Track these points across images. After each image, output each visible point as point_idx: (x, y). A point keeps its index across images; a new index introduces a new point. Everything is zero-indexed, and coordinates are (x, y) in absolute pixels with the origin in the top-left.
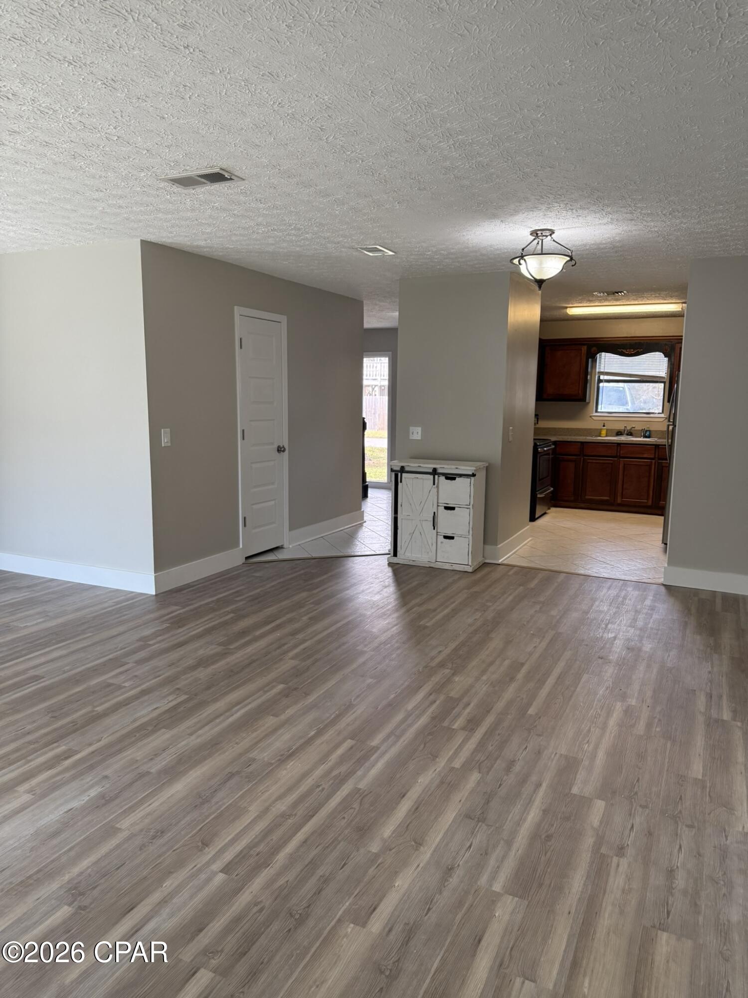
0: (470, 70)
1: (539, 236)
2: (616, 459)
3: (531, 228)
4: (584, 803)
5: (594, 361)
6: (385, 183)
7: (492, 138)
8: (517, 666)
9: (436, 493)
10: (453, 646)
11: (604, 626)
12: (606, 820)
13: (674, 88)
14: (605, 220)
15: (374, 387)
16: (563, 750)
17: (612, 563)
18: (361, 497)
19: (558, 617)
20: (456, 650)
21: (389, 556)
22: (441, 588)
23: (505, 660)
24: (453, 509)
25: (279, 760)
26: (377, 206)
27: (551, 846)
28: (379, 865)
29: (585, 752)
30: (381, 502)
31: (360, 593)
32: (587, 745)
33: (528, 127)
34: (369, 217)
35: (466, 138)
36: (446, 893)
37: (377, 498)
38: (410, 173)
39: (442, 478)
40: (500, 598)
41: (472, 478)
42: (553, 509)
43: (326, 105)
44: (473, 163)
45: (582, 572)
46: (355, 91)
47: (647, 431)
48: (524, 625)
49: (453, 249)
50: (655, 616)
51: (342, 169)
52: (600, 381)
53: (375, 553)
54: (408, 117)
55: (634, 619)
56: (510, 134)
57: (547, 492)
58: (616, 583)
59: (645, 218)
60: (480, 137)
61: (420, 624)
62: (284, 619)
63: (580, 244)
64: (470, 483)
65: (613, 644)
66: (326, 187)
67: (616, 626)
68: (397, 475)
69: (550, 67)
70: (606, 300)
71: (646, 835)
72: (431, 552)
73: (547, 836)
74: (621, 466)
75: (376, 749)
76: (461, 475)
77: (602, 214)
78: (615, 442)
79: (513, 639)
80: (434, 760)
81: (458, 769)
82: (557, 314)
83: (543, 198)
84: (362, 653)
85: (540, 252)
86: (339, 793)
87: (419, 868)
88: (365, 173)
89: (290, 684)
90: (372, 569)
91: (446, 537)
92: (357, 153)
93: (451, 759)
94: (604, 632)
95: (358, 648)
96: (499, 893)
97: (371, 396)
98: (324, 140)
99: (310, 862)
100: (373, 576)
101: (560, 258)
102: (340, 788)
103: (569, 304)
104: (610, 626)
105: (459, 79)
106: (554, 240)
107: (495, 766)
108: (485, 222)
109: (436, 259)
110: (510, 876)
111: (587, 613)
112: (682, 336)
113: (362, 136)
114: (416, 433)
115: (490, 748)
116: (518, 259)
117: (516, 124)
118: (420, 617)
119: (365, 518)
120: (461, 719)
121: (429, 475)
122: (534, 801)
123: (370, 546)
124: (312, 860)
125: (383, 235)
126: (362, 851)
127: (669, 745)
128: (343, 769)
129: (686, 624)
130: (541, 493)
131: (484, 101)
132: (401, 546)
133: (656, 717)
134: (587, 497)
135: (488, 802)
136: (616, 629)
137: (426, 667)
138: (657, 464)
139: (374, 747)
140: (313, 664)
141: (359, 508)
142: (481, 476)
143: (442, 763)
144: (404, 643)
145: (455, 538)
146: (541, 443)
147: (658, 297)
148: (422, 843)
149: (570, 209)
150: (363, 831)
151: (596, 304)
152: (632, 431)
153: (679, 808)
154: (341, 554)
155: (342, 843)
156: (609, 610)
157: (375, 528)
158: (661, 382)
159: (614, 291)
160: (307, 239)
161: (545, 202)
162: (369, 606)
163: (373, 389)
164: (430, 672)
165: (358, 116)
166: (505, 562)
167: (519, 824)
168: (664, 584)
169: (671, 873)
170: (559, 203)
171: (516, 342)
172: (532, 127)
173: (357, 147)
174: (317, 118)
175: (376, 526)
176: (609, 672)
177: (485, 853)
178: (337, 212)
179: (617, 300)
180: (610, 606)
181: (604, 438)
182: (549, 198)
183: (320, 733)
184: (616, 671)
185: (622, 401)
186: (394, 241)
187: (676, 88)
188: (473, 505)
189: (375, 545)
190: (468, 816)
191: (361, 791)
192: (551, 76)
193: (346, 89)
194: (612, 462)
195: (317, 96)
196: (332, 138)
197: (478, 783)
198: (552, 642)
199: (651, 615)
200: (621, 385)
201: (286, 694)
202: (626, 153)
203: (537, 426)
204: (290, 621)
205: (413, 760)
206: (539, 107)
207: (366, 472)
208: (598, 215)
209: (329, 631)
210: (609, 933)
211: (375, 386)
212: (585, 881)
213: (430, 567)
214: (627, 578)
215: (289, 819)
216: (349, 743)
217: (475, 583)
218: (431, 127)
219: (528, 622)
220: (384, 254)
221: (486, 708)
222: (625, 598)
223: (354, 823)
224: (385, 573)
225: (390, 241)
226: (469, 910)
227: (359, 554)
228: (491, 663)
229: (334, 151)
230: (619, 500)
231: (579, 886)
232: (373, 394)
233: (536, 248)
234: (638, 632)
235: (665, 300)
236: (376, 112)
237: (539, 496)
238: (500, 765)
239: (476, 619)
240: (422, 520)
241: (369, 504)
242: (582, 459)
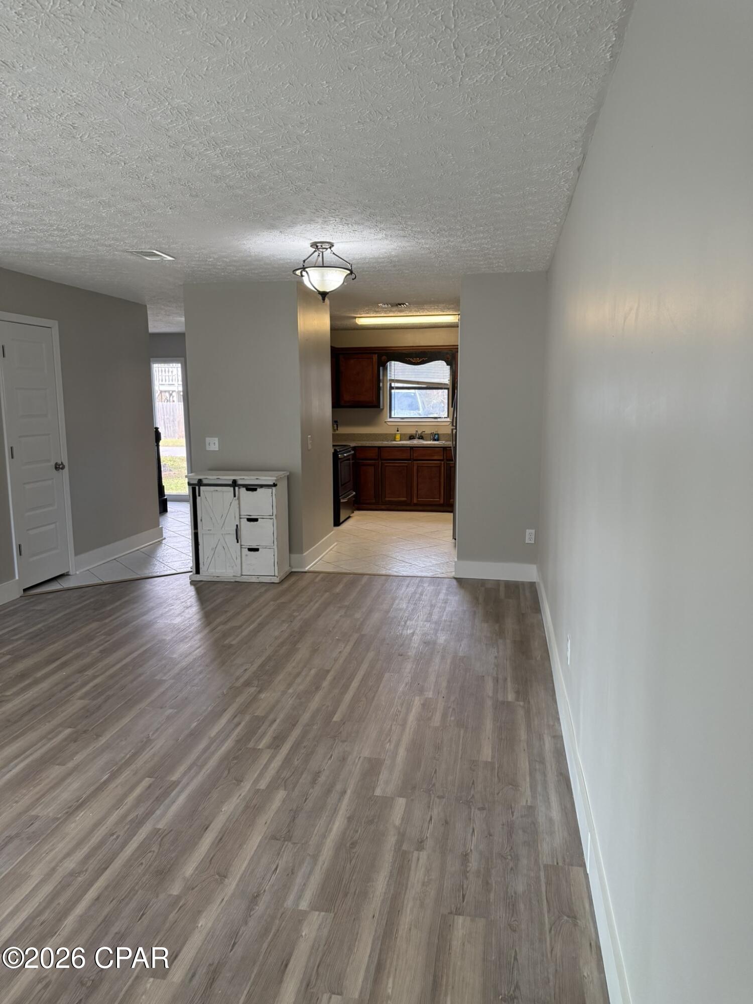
0: (227, 81)
1: (319, 249)
2: (410, 462)
3: (311, 240)
4: (387, 803)
5: (385, 369)
6: (153, 188)
7: (260, 150)
8: (322, 674)
9: (238, 506)
10: (259, 661)
11: (403, 623)
12: (407, 817)
13: (426, 117)
14: (380, 236)
15: (171, 392)
16: (366, 753)
17: (410, 561)
18: (158, 512)
19: (362, 619)
20: (262, 666)
21: (191, 573)
22: (247, 603)
23: (311, 670)
24: (256, 520)
25: (67, 813)
26: (148, 210)
27: (356, 853)
28: (181, 907)
29: (387, 752)
30: (182, 516)
31: (158, 617)
32: (389, 744)
33: (294, 142)
34: (141, 221)
35: (233, 148)
36: (252, 923)
37: (178, 512)
38: (179, 179)
39: (243, 490)
40: (306, 606)
41: (273, 488)
42: (357, 513)
43: (75, 102)
44: (243, 174)
45: (384, 572)
46: (106, 90)
47: (435, 434)
48: (330, 631)
49: (236, 257)
50: (448, 609)
51: (103, 170)
52: (391, 388)
53: (175, 572)
54: (169, 123)
55: (429, 613)
56: (277, 147)
57: (350, 496)
58: (414, 580)
59: (416, 236)
60: (247, 148)
61: (225, 643)
62: (71, 655)
63: (360, 257)
64: (272, 493)
65: (411, 640)
66: (88, 187)
67: (413, 622)
68: (196, 487)
69: (308, 86)
70: (391, 311)
71: (443, 824)
72: (236, 566)
73: (352, 844)
74: (415, 468)
75: (175, 784)
76: (262, 486)
77: (377, 230)
78: (408, 446)
79: (319, 647)
80: (238, 785)
81: (263, 790)
82: (347, 323)
83: (318, 211)
84: (161, 682)
85: (321, 265)
86: (135, 838)
87: (224, 902)
88: (130, 176)
89: (79, 727)
90: (172, 589)
91: (250, 550)
92: (117, 154)
93: (257, 781)
94: (403, 630)
95: (156, 678)
96: (305, 911)
97: (168, 403)
98: (78, 138)
99: (104, 921)
100: (174, 597)
101: (341, 271)
102: (137, 832)
103: (357, 314)
104: (408, 622)
105: (218, 88)
106: (334, 253)
107: (301, 780)
108: (264, 232)
109: (219, 266)
110: (316, 892)
111: (388, 612)
112: (458, 346)
113: (121, 138)
114: (213, 444)
115: (296, 763)
116: (300, 271)
117: (282, 138)
118: (225, 635)
119: (165, 535)
120: (267, 737)
121: (229, 487)
122: (338, 811)
123: (170, 565)
124: (106, 918)
125: (158, 240)
126: (162, 896)
127: (462, 732)
128: (141, 811)
129: (475, 613)
130: (343, 498)
131: (247, 113)
132: (204, 562)
133: (450, 707)
134: (387, 499)
135: (294, 819)
136: (414, 625)
137: (231, 688)
138: (445, 464)
139: (175, 782)
140: (106, 701)
141: (157, 524)
142: (283, 486)
143: (247, 786)
144: (207, 666)
145: (260, 549)
146: (341, 449)
147: (437, 309)
148: (227, 874)
149: (346, 224)
150: (163, 874)
151: (382, 315)
152: (422, 435)
153: (472, 792)
154: (138, 576)
155: (140, 891)
156: (407, 607)
157: (175, 544)
158: (445, 389)
159: (397, 303)
160: (73, 241)
161: (321, 216)
162: (169, 630)
163: (171, 395)
164: (235, 692)
165: (113, 117)
166: (312, 569)
167: (324, 836)
168: (456, 577)
169: (465, 857)
170: (334, 217)
171: (308, 349)
172: (298, 142)
173: (117, 148)
174: (66, 114)
175: (176, 542)
176: (409, 667)
177: (291, 873)
178: (104, 214)
179: (401, 311)
180: (409, 603)
181: (399, 442)
182: (324, 212)
183: (113, 776)
184: (414, 667)
185: (413, 406)
186: (172, 246)
187: (428, 117)
188: (276, 515)
189: (175, 563)
190: (274, 838)
191: (160, 832)
192: (310, 95)
193: (96, 87)
194: (406, 465)
195: (63, 92)
196: (87, 136)
197: (284, 801)
198: (357, 643)
199: (445, 608)
200: (413, 391)
201: (73, 739)
202: (391, 174)
203: (337, 432)
204: (78, 657)
205: (217, 788)
206: (303, 123)
207: (163, 485)
208: (372, 231)
209: (124, 662)
210: (410, 929)
211: (173, 392)
212: (388, 881)
213: (236, 582)
214: (424, 574)
215: (79, 876)
216: (147, 781)
217: (283, 593)
218: (195, 134)
219: (334, 627)
220: (162, 259)
221: (292, 721)
222: (421, 594)
223: (152, 868)
224: (186, 593)
225: (167, 246)
226: (275, 935)
227: (158, 574)
228: (298, 674)
229: (91, 151)
230: (415, 501)
231: (383, 887)
232: (171, 400)
233: (317, 259)
234: (433, 626)
235: (444, 312)
236: (133, 114)
237: (342, 501)
238: (306, 778)
239: (282, 631)
240: (225, 534)
241: (169, 519)
242: (380, 463)
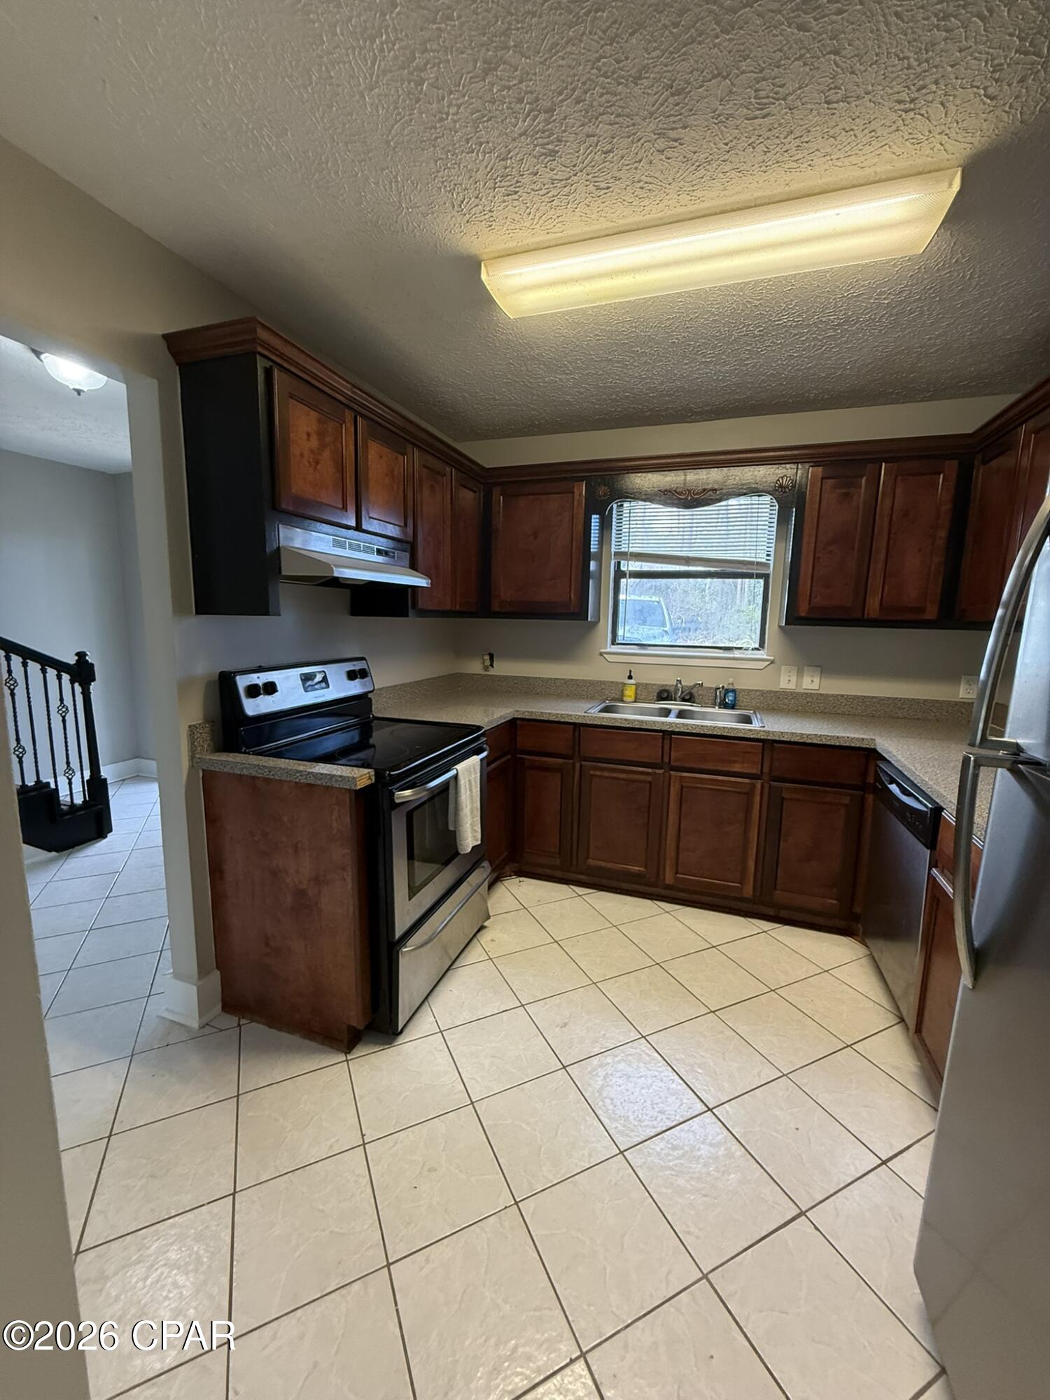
2: (661, 771)
5: (606, 521)
47: (727, 691)
52: (619, 574)
74: (674, 791)
78: (657, 727)
134: (592, 861)
152: (694, 691)
158: (759, 576)
181: (631, 714)
194: (649, 778)
203: (490, 672)
230: (668, 878)
242: (578, 765)
